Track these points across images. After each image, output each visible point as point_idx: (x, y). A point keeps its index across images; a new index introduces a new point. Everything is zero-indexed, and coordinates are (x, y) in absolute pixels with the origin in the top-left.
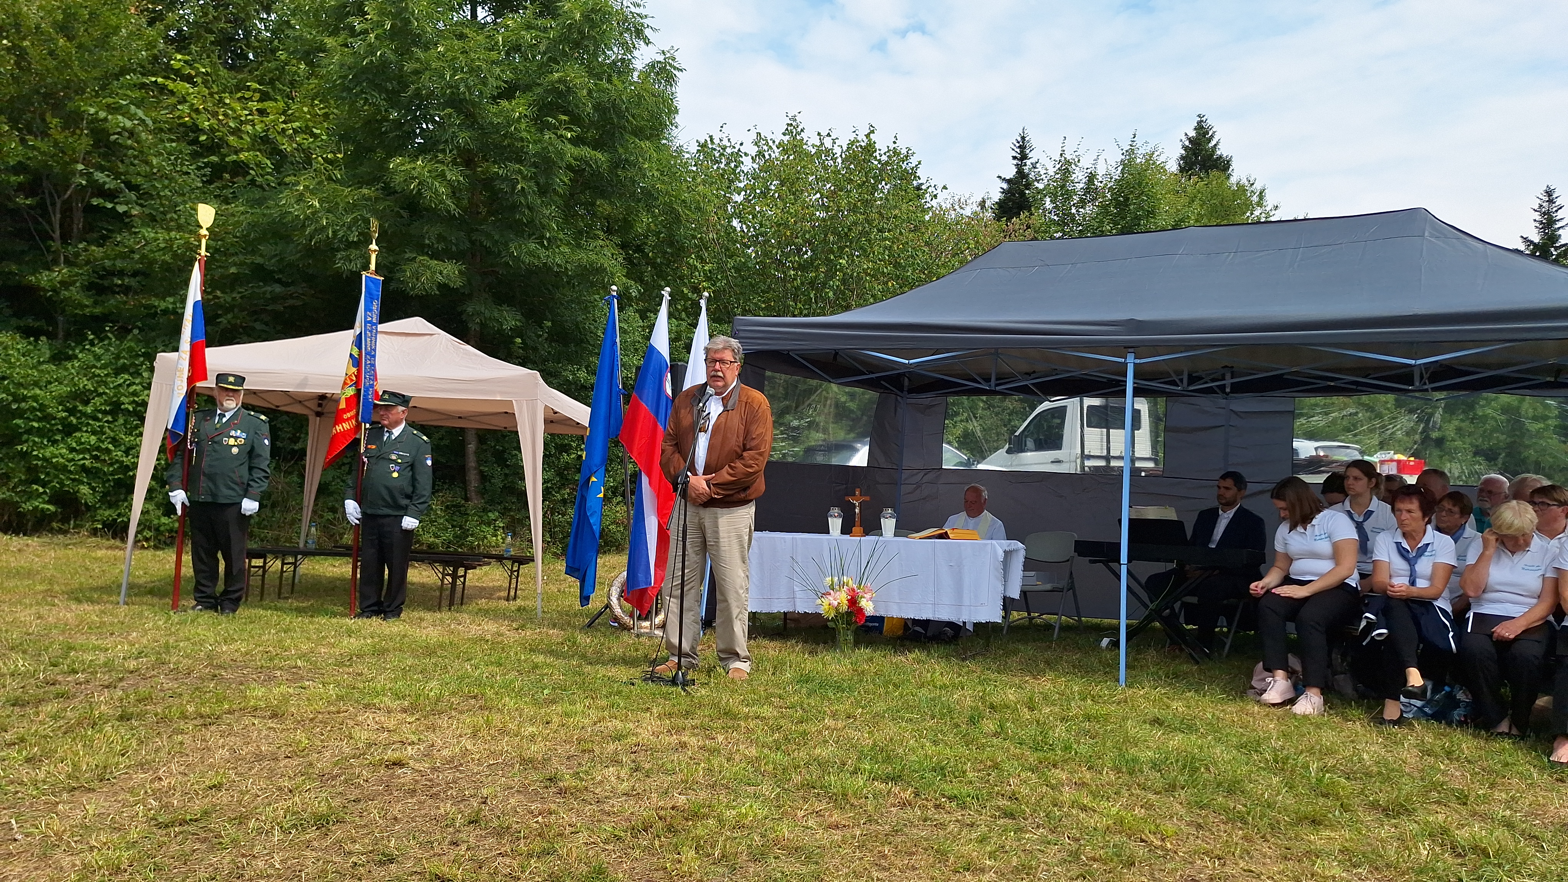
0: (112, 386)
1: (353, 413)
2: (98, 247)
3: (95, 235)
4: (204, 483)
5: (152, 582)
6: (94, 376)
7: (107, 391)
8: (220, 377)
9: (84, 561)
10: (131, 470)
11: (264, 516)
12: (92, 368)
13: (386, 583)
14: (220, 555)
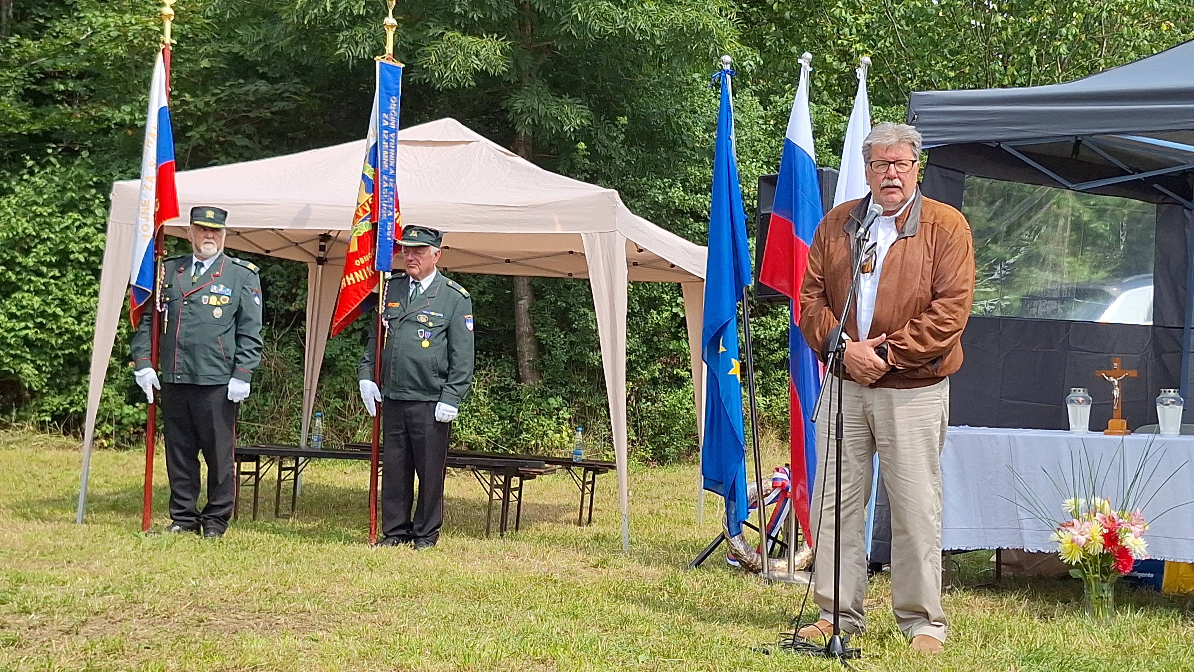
0: (58, 230)
1: (367, 258)
2: (33, 40)
3: (29, 24)
4: (179, 358)
5: (116, 494)
6: (37, 216)
7: (52, 236)
8: (195, 212)
9: (30, 464)
10: (85, 342)
11: (253, 404)
12: (31, 205)
13: (416, 498)
14: (201, 457)
